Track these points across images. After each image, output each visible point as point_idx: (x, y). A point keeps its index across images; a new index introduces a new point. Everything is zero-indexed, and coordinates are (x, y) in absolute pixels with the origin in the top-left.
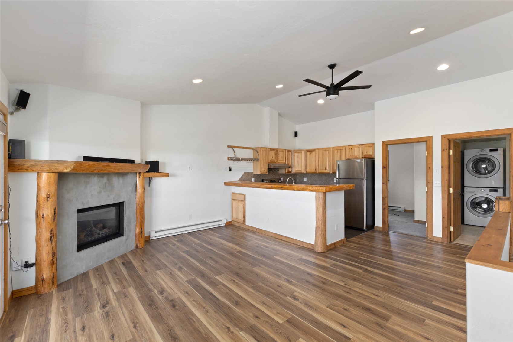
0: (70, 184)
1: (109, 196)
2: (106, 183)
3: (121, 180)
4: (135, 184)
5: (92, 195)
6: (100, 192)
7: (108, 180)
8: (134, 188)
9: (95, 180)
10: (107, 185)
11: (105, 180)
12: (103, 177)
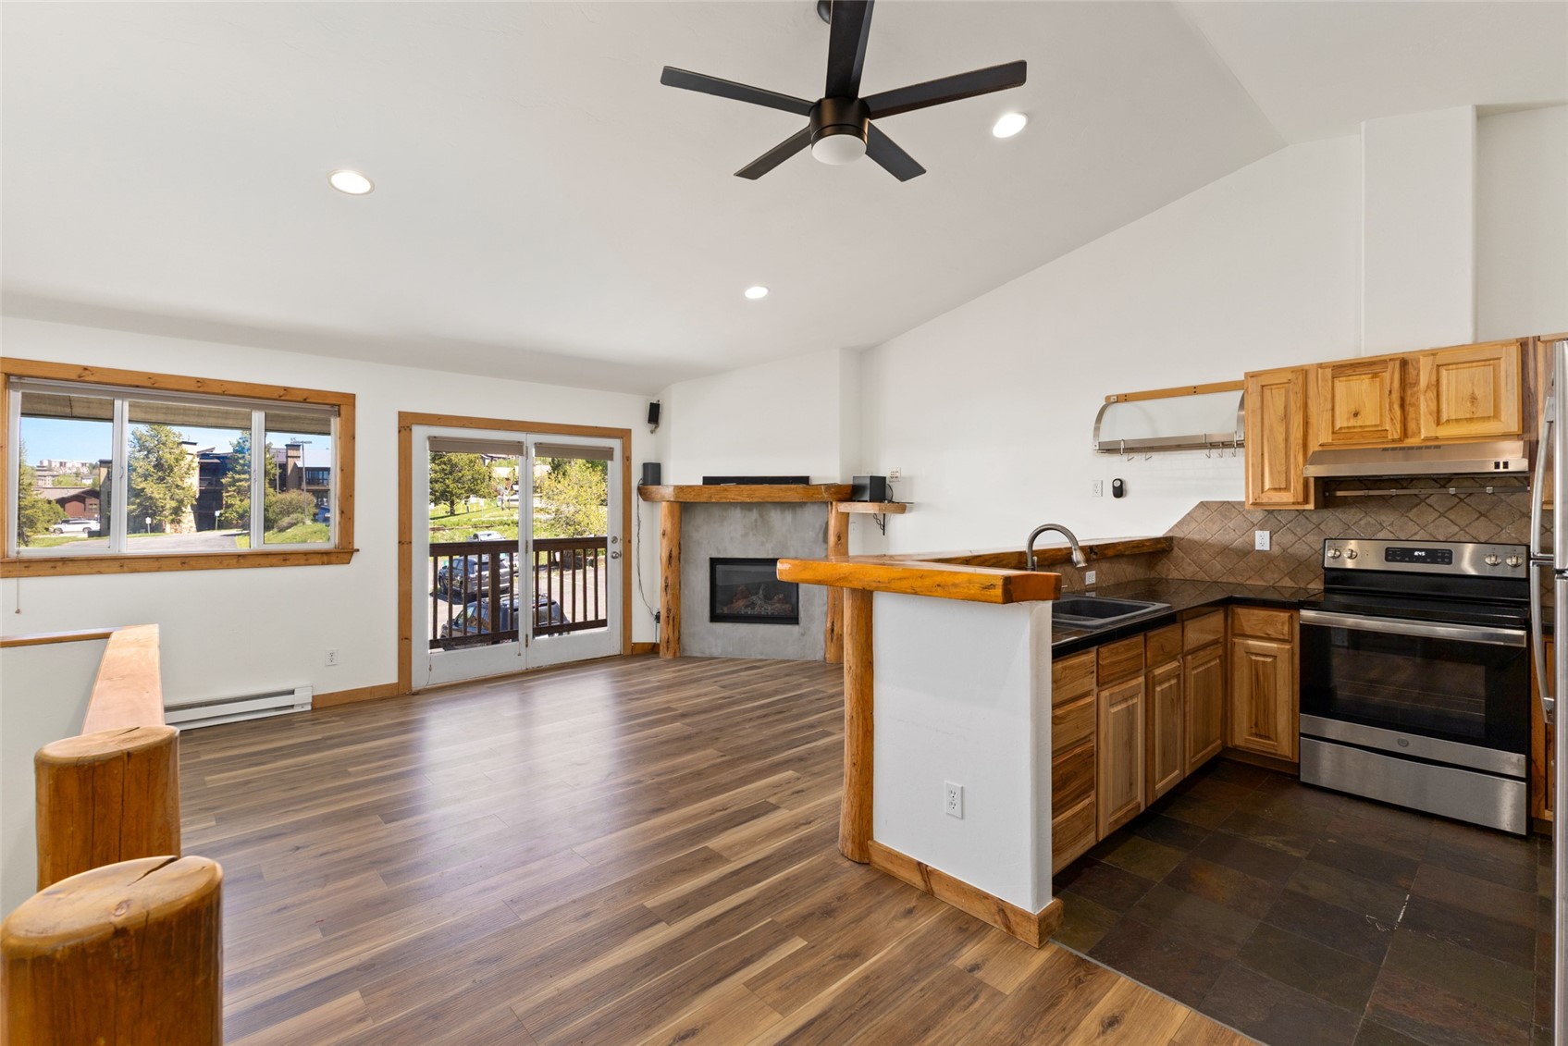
0: (699, 518)
1: (762, 544)
2: (756, 521)
3: (788, 516)
4: (824, 526)
5: (731, 538)
6: (745, 535)
7: (761, 516)
8: (821, 535)
9: (737, 514)
10: (759, 523)
11: (754, 515)
12: (750, 510)
